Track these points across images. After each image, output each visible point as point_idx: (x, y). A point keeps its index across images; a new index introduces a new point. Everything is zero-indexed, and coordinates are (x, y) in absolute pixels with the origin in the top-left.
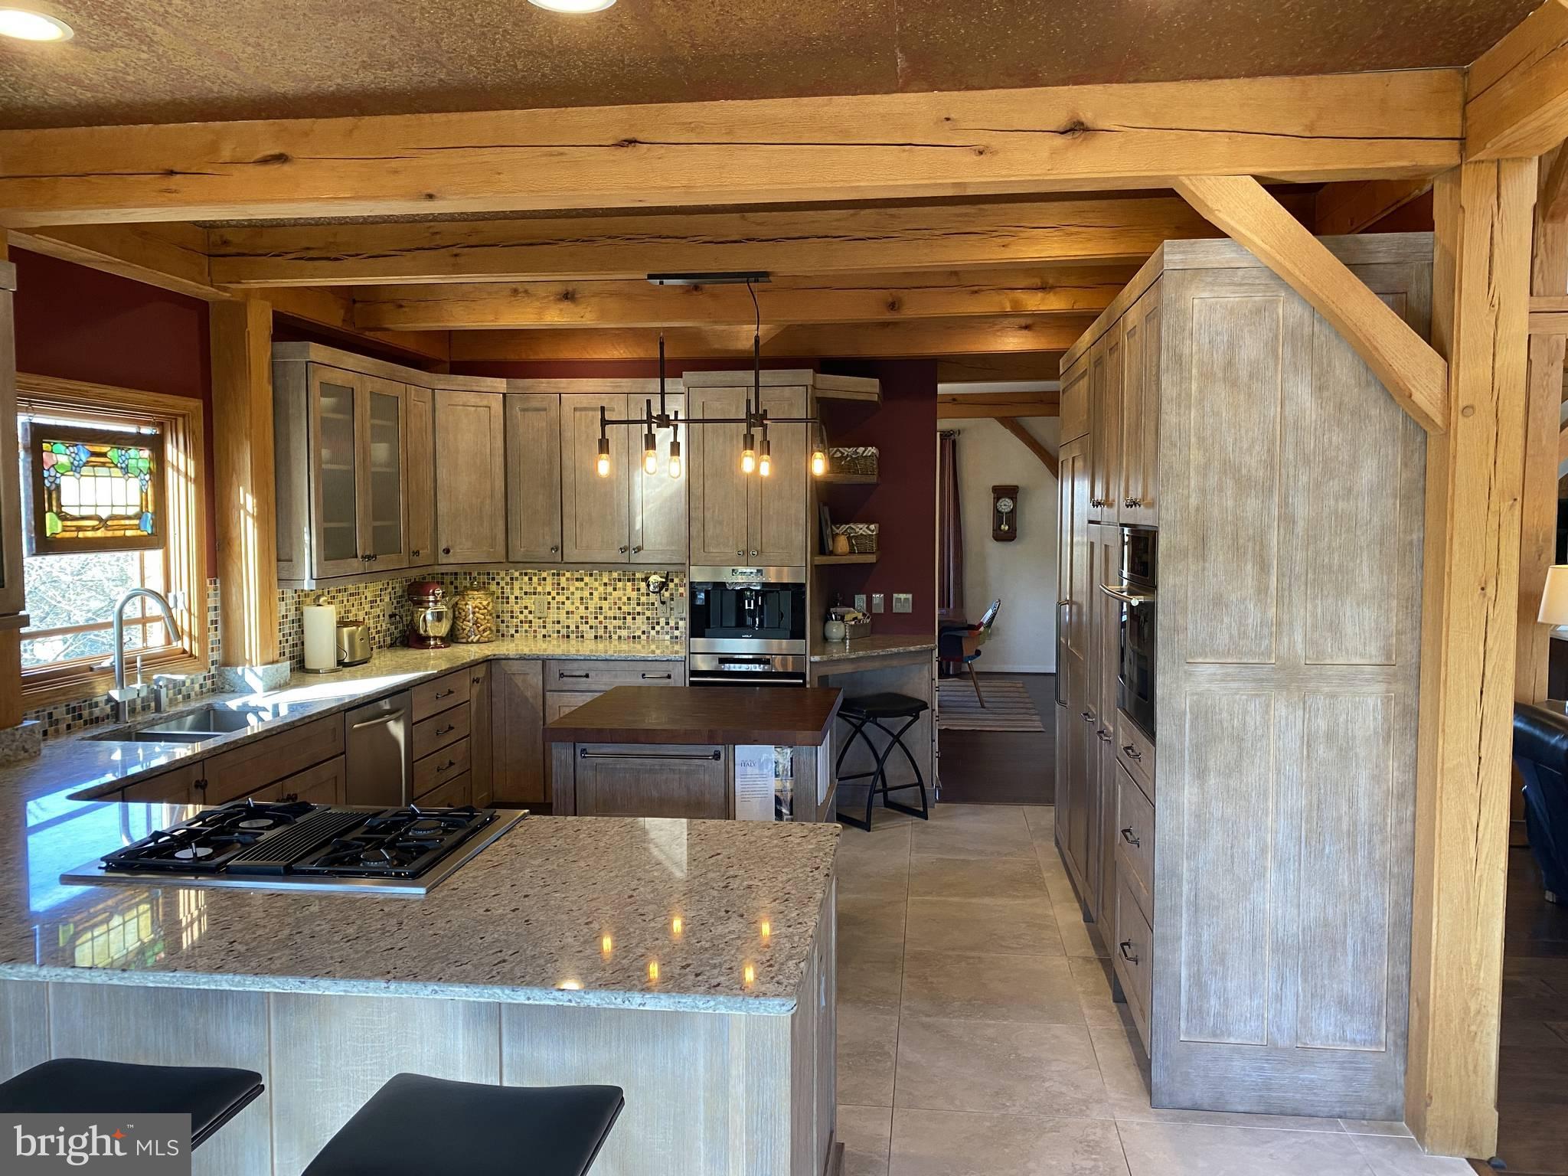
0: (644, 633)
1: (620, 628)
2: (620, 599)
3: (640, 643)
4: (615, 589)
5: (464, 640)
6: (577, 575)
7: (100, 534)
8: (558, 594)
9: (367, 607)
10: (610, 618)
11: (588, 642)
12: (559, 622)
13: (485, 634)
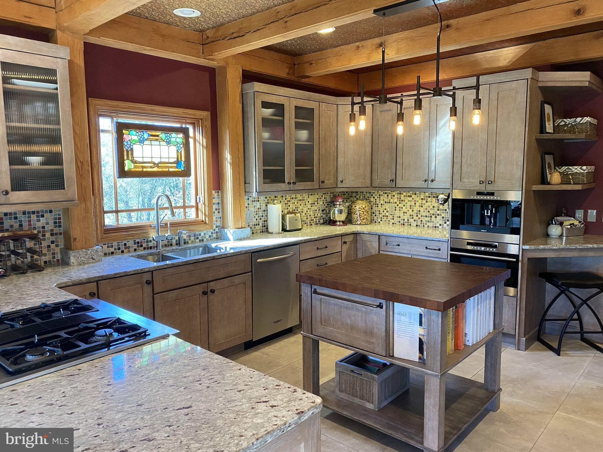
0: (440, 225)
1: (428, 222)
2: (429, 207)
3: (438, 230)
4: (427, 202)
5: (354, 223)
6: (409, 194)
7: (155, 169)
8: (400, 203)
9: (309, 206)
10: (424, 216)
11: (413, 227)
12: (400, 217)
13: (364, 221)
